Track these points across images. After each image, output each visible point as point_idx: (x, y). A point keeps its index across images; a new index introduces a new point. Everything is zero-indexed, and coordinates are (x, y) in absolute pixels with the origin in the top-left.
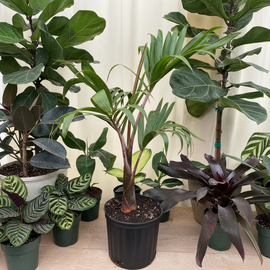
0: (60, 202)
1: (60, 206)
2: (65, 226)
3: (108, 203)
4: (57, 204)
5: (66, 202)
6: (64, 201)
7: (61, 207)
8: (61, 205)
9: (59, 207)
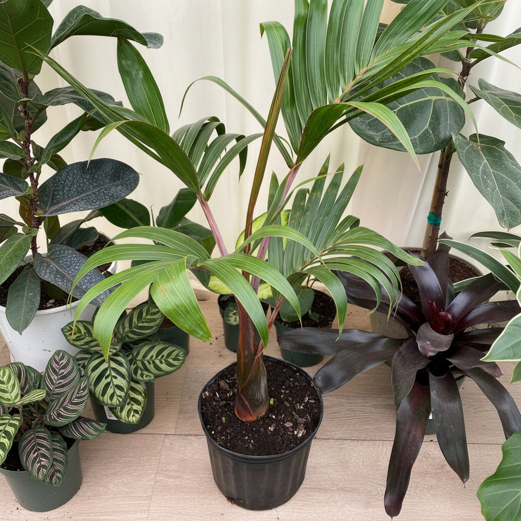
0: (114, 369)
1: (114, 380)
2: (128, 415)
3: (206, 392)
4: (107, 374)
5: (125, 368)
6: (120, 364)
7: (116, 382)
8: (116, 378)
9: (113, 383)
